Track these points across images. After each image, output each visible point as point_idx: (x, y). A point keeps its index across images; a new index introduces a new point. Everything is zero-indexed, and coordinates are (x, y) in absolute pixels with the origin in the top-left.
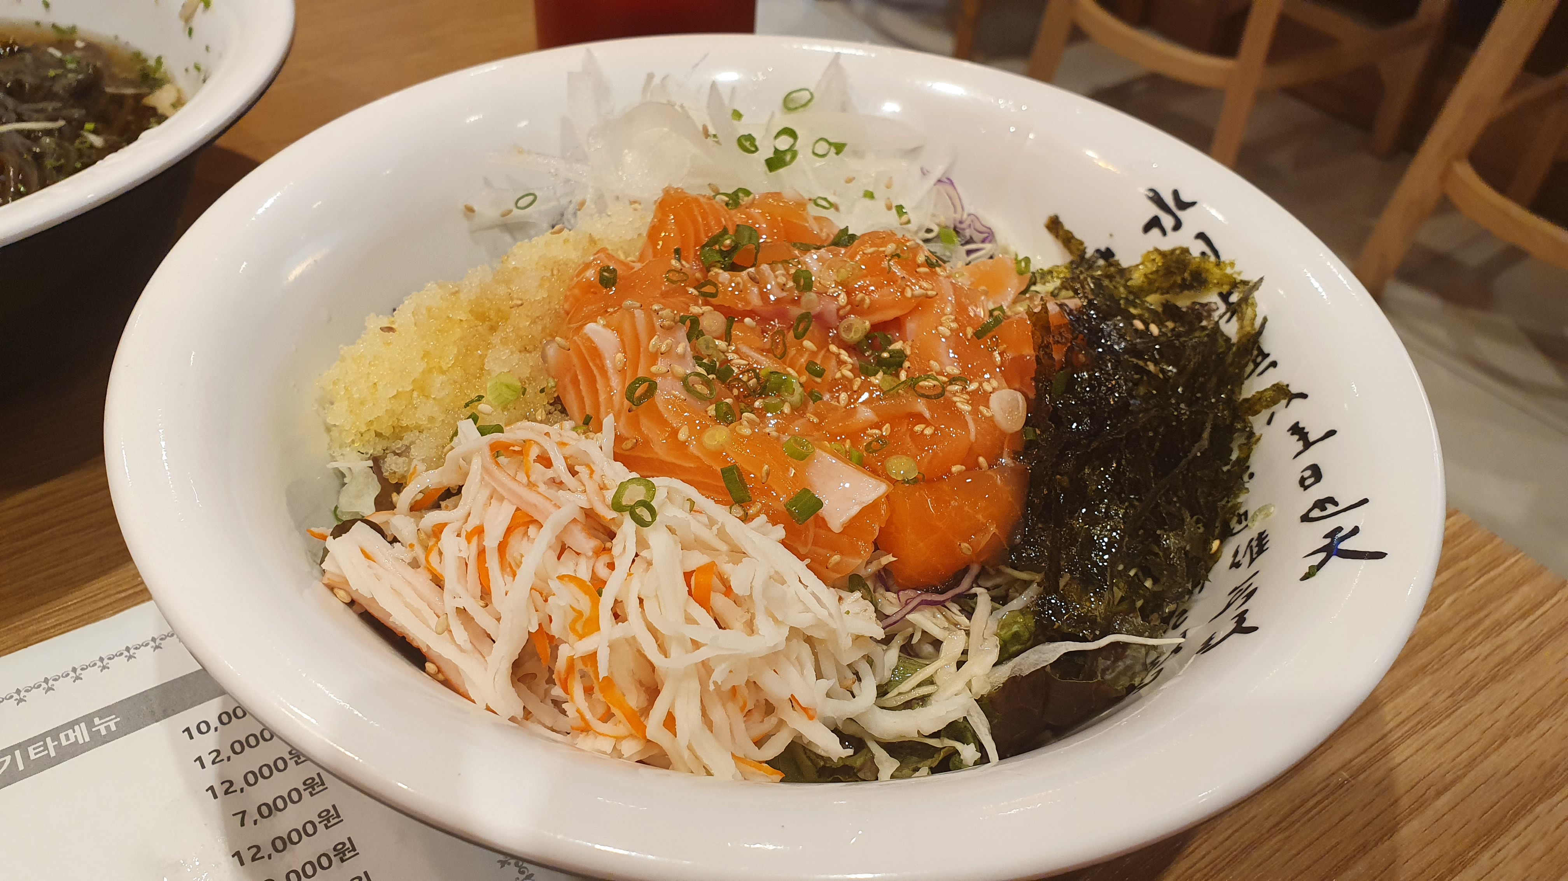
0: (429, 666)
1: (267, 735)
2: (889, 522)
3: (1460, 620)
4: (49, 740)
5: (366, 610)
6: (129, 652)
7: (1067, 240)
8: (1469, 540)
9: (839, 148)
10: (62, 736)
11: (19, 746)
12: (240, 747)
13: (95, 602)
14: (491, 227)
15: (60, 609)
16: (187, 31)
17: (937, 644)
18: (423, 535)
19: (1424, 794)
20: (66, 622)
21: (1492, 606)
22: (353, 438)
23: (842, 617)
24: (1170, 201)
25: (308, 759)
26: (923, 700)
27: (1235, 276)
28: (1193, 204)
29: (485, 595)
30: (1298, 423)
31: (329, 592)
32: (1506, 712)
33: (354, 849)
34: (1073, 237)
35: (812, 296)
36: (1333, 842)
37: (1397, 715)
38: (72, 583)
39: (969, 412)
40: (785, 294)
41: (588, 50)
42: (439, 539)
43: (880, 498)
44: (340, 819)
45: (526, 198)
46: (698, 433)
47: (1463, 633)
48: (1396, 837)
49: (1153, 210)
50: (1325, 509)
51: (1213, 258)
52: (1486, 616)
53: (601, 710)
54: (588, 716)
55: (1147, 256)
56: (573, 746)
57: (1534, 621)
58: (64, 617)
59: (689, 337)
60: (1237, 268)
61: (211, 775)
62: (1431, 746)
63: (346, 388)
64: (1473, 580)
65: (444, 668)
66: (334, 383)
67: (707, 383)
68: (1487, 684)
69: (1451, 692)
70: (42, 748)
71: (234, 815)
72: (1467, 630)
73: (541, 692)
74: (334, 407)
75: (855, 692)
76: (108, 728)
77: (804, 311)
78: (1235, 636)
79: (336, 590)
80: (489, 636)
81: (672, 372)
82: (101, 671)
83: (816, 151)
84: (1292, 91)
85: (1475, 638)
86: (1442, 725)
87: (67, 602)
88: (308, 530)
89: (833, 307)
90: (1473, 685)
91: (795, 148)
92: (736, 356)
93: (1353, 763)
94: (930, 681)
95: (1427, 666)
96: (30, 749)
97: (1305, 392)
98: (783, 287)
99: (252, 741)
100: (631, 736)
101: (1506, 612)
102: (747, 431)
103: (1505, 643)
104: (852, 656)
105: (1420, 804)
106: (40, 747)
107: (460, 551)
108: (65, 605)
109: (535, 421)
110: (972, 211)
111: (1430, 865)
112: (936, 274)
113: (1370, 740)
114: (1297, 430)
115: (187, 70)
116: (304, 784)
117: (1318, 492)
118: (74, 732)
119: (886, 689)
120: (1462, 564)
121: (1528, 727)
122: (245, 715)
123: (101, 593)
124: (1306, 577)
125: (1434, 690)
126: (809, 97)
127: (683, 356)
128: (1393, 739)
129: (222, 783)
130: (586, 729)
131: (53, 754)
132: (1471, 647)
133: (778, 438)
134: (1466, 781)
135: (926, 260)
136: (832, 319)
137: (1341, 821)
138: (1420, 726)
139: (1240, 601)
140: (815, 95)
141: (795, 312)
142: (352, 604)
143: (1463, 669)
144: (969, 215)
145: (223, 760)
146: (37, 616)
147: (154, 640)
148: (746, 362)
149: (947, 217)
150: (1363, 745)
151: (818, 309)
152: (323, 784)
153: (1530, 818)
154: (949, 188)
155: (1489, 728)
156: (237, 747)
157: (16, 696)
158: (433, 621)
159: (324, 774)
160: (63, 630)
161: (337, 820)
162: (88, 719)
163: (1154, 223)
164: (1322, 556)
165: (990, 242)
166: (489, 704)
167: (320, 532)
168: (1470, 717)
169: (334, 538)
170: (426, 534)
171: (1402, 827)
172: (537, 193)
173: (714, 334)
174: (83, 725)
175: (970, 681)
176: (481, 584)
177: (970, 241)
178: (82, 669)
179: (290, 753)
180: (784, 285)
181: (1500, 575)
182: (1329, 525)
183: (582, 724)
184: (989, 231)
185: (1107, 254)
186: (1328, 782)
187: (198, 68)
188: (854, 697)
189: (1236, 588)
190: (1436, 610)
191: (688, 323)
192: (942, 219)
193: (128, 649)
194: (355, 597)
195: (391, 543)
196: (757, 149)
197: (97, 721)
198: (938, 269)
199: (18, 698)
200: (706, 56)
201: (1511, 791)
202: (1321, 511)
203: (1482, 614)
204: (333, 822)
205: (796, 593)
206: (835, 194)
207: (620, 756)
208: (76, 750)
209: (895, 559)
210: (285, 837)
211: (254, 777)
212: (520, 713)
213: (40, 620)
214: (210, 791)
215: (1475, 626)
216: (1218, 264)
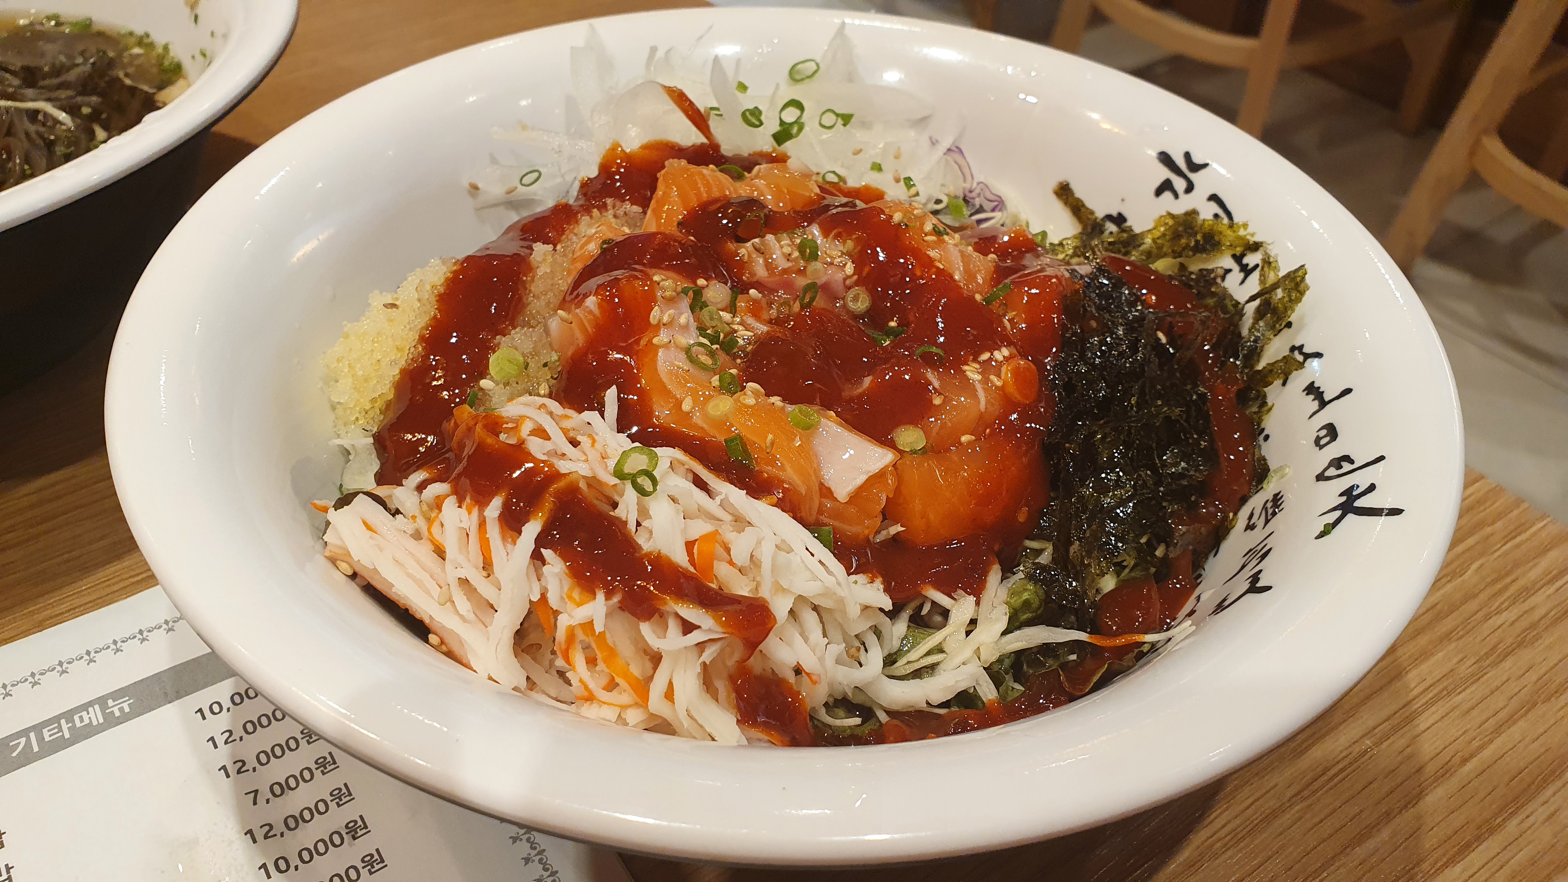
0: (432, 638)
1: (279, 715)
2: (898, 490)
3: (1486, 586)
4: (63, 722)
5: (369, 583)
6: (142, 635)
7: (1077, 208)
8: (1495, 505)
9: (846, 119)
10: (76, 718)
11: (33, 728)
12: (252, 727)
13: (109, 586)
14: (495, 205)
15: (74, 594)
16: (193, 18)
17: (945, 613)
18: (425, 508)
19: (1449, 761)
20: (80, 606)
21: (1519, 571)
22: (357, 415)
23: (850, 586)
24: (1181, 163)
25: (321, 737)
26: (932, 668)
27: (1248, 237)
28: (1205, 165)
29: (487, 566)
30: (1313, 382)
31: (329, 565)
32: (1534, 678)
33: (366, 827)
34: (1083, 205)
35: (817, 265)
36: (1356, 809)
37: (1422, 682)
38: (86, 568)
39: (979, 381)
40: (790, 264)
41: (591, 25)
42: (440, 511)
43: (886, 467)
44: (352, 797)
45: (529, 175)
46: (701, 403)
47: (1489, 599)
48: (1421, 804)
49: (1165, 173)
50: (1341, 467)
51: (1226, 221)
52: (1514, 581)
53: (604, 681)
54: (592, 685)
55: (1160, 221)
56: (578, 714)
57: (1561, 587)
58: (78, 602)
59: (692, 308)
60: (1250, 230)
61: (223, 755)
62: (1457, 712)
63: (350, 366)
64: (1499, 546)
65: (448, 639)
66: (338, 361)
67: (712, 354)
68: (1513, 651)
69: (1477, 658)
70: (56, 730)
71: (246, 794)
72: (1495, 595)
73: (547, 663)
74: (338, 384)
75: (862, 662)
76: (121, 710)
77: (810, 281)
78: (1249, 596)
79: (338, 562)
80: (492, 606)
81: (675, 343)
82: (115, 653)
83: (823, 123)
84: (1315, 70)
85: (1502, 603)
86: (1468, 691)
87: (81, 587)
88: (312, 504)
89: (840, 276)
90: (1499, 651)
91: (802, 120)
92: (741, 328)
93: (1377, 731)
94: (939, 650)
95: (1451, 633)
96: (45, 731)
97: (1320, 352)
98: (788, 257)
99: (264, 721)
100: (636, 705)
101: (1532, 578)
102: (751, 401)
103: (1533, 608)
104: (862, 626)
105: (1446, 772)
106: (54, 729)
107: (461, 521)
108: (80, 590)
109: (539, 395)
110: (982, 180)
111: (1456, 832)
112: (943, 241)
113: (1394, 707)
114: (1312, 390)
115: (193, 57)
116: (316, 762)
117: (1334, 451)
118: (88, 714)
119: (896, 659)
120: (1489, 530)
121: (1556, 692)
122: (256, 695)
123: (114, 577)
124: (1322, 535)
125: (1460, 656)
126: (815, 68)
127: (685, 328)
128: (1416, 706)
129: (235, 763)
130: (590, 698)
131: (67, 736)
132: (1497, 613)
133: (783, 408)
134: (1492, 747)
135: (934, 228)
136: (840, 288)
137: (1364, 788)
138: (1445, 692)
139: (1254, 562)
140: (821, 65)
141: (801, 282)
142: (354, 576)
143: (1488, 636)
144: (978, 184)
145: (235, 740)
146: (52, 601)
147: (166, 622)
148: (752, 334)
149: (956, 187)
150: (1386, 712)
151: (823, 280)
152: (335, 763)
153: (1559, 783)
154: (957, 157)
155: (1516, 694)
156: (250, 727)
157: (31, 679)
158: (436, 591)
159: (337, 753)
160: (77, 614)
161: (348, 798)
162: (102, 701)
163: (1166, 186)
164: (1338, 513)
165: (1000, 210)
166: (491, 675)
167: (324, 505)
168: (1497, 683)
169: (336, 510)
170: (428, 506)
171: (1427, 795)
172: (541, 170)
173: (719, 306)
174: (97, 707)
175: (979, 648)
176: (483, 554)
177: (981, 210)
178: (96, 652)
179: (302, 733)
180: (790, 255)
181: (1527, 540)
182: (1345, 483)
183: (586, 694)
184: (999, 199)
185: (1119, 220)
186: (1351, 749)
187: (204, 55)
188: (861, 666)
189: (1251, 550)
190: (1461, 576)
191: (691, 293)
192: (951, 189)
193: (141, 632)
194: (357, 570)
195: (393, 515)
196: (761, 124)
197: (110, 703)
198: (946, 237)
199: (33, 681)
200: (711, 28)
201: (1539, 757)
202: (1337, 469)
203: (1508, 580)
204: (344, 800)
205: (803, 562)
206: (842, 166)
207: (627, 724)
208: (90, 731)
209: (904, 529)
210: (298, 815)
211: (267, 756)
212: (523, 684)
213: (55, 604)
214: (222, 771)
215: (1500, 592)
216: (1231, 226)
